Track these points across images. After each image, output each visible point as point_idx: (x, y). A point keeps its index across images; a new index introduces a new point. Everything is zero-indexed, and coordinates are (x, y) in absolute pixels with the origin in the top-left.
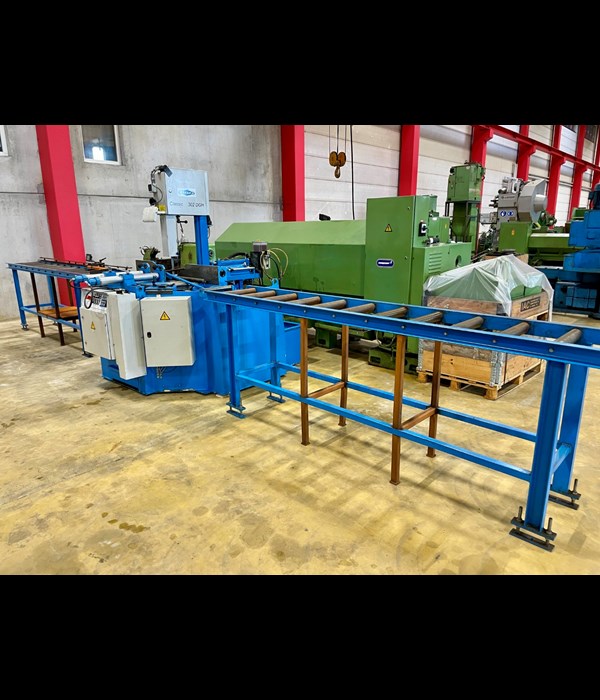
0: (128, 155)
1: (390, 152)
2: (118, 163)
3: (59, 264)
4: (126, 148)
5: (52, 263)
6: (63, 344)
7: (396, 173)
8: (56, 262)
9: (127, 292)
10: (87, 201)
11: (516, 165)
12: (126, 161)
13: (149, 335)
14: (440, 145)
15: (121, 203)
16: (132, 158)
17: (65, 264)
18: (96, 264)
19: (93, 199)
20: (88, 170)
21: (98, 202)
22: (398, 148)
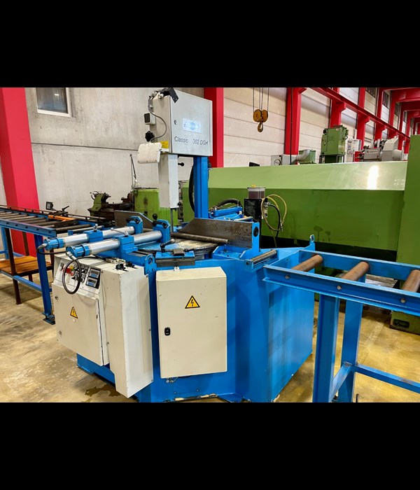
0: (78, 107)
1: (279, 116)
2: (68, 115)
3: (13, 211)
4: (77, 102)
5: (6, 210)
6: (19, 302)
7: (283, 132)
8: (10, 210)
9: (130, 265)
10: (40, 149)
11: (356, 130)
12: (76, 113)
13: (168, 331)
14: (310, 113)
15: (71, 151)
16: (81, 111)
17: (20, 212)
18: (57, 213)
19: (45, 148)
20: (41, 119)
21: (51, 150)
22: (284, 114)
